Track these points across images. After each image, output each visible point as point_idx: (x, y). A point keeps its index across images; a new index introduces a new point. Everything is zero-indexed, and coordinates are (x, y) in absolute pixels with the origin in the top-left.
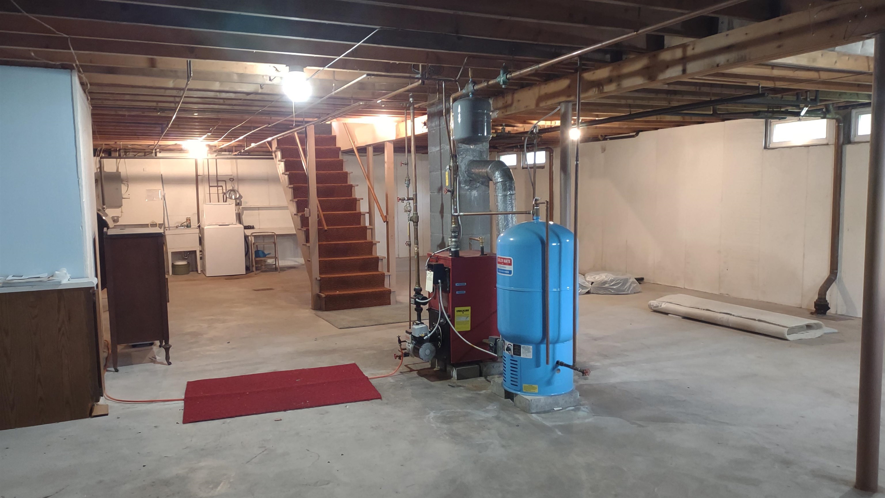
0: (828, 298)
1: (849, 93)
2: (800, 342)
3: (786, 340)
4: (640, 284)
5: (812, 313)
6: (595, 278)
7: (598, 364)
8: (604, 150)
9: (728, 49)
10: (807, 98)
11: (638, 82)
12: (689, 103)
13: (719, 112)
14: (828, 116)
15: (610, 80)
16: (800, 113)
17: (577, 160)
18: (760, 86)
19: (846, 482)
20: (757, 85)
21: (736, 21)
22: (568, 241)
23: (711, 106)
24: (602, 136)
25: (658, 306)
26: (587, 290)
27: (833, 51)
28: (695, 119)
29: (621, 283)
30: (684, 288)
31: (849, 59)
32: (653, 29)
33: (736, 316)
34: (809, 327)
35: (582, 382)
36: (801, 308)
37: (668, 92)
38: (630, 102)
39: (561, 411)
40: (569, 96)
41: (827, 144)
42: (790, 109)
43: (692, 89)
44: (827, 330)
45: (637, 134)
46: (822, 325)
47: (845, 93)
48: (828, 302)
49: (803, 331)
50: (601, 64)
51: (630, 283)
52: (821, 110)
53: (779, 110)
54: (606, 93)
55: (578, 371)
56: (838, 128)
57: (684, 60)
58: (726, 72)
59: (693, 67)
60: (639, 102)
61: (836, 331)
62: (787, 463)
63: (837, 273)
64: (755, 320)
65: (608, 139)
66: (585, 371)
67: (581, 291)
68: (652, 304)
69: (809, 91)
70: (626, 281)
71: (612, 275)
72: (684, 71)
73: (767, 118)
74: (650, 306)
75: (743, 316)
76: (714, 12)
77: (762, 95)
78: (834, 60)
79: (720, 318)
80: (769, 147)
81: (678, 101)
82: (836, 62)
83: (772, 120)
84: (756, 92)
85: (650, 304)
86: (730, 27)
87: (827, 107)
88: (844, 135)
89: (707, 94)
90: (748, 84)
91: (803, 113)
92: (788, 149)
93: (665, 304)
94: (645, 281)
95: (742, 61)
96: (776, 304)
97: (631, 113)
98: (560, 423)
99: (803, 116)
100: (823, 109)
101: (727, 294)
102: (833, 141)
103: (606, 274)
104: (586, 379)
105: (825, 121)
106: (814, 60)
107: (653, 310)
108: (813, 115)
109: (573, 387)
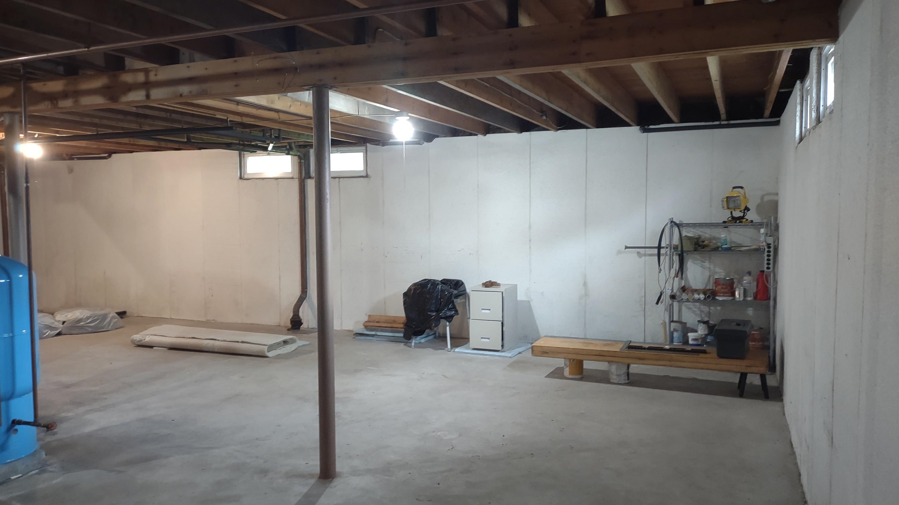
0: (301, 314)
1: (306, 134)
2: (279, 357)
3: (267, 357)
4: (122, 318)
5: (289, 330)
6: (66, 316)
7: (70, 414)
8: (71, 171)
9: (190, 80)
10: (271, 134)
11: (99, 101)
12: (162, 129)
13: (193, 141)
14: (291, 153)
15: (65, 95)
16: (267, 147)
17: (27, 182)
18: (228, 120)
19: (312, 476)
20: (226, 118)
21: (197, 56)
22: (21, 276)
23: (185, 134)
24: (67, 155)
25: (141, 340)
26: (57, 331)
27: (286, 96)
28: (170, 145)
29: (99, 318)
30: (171, 318)
31: (301, 104)
32: (109, 48)
33: (221, 341)
34: (285, 342)
35: (49, 438)
36: (279, 326)
37: (137, 115)
38: (96, 121)
39: (21, 478)
40: (15, 107)
41: (293, 178)
42: (260, 144)
43: (163, 114)
44: (300, 343)
45: (110, 156)
46: (296, 339)
47: (303, 134)
48: (301, 318)
49: (281, 347)
50: (54, 76)
51: (110, 319)
52: (285, 146)
53: (250, 143)
54: (61, 108)
55: (41, 427)
56: (300, 164)
57: (147, 85)
58: (195, 103)
59: (157, 94)
60: (105, 122)
61: (308, 343)
62: (264, 472)
63: (306, 292)
64: (238, 342)
65: (75, 159)
66: (50, 426)
67: (49, 333)
68: (135, 339)
69: (273, 129)
70: (105, 317)
71: (88, 311)
72: (148, 96)
73: (240, 150)
74: (133, 342)
75: (227, 340)
76: (172, 42)
77: (231, 128)
78: (289, 104)
79: (206, 344)
80: (244, 177)
81: (150, 125)
82: (290, 106)
83: (245, 153)
84: (225, 125)
85: (133, 338)
86: (192, 60)
87: (290, 144)
88: (305, 170)
89: (180, 122)
90: (218, 116)
91: (270, 148)
92: (261, 180)
93: (149, 337)
94: (128, 314)
95: (204, 94)
96: (258, 324)
97: (98, 133)
98: (19, 493)
99: (270, 151)
100: (287, 146)
101: (213, 320)
102: (296, 175)
103: (80, 311)
104: (54, 434)
105: (289, 157)
106: (272, 102)
107: (136, 345)
108: (279, 151)
109: (36, 446)
